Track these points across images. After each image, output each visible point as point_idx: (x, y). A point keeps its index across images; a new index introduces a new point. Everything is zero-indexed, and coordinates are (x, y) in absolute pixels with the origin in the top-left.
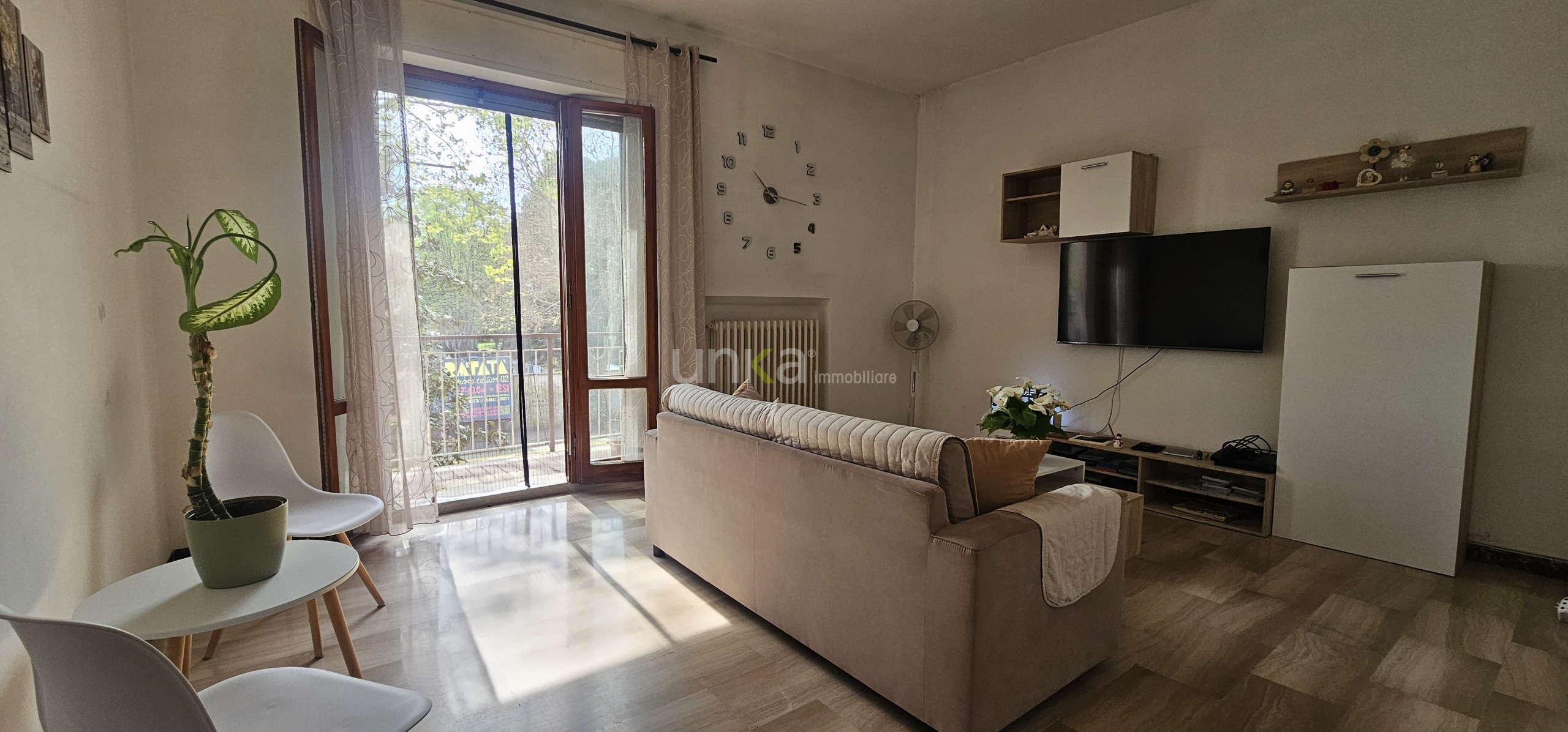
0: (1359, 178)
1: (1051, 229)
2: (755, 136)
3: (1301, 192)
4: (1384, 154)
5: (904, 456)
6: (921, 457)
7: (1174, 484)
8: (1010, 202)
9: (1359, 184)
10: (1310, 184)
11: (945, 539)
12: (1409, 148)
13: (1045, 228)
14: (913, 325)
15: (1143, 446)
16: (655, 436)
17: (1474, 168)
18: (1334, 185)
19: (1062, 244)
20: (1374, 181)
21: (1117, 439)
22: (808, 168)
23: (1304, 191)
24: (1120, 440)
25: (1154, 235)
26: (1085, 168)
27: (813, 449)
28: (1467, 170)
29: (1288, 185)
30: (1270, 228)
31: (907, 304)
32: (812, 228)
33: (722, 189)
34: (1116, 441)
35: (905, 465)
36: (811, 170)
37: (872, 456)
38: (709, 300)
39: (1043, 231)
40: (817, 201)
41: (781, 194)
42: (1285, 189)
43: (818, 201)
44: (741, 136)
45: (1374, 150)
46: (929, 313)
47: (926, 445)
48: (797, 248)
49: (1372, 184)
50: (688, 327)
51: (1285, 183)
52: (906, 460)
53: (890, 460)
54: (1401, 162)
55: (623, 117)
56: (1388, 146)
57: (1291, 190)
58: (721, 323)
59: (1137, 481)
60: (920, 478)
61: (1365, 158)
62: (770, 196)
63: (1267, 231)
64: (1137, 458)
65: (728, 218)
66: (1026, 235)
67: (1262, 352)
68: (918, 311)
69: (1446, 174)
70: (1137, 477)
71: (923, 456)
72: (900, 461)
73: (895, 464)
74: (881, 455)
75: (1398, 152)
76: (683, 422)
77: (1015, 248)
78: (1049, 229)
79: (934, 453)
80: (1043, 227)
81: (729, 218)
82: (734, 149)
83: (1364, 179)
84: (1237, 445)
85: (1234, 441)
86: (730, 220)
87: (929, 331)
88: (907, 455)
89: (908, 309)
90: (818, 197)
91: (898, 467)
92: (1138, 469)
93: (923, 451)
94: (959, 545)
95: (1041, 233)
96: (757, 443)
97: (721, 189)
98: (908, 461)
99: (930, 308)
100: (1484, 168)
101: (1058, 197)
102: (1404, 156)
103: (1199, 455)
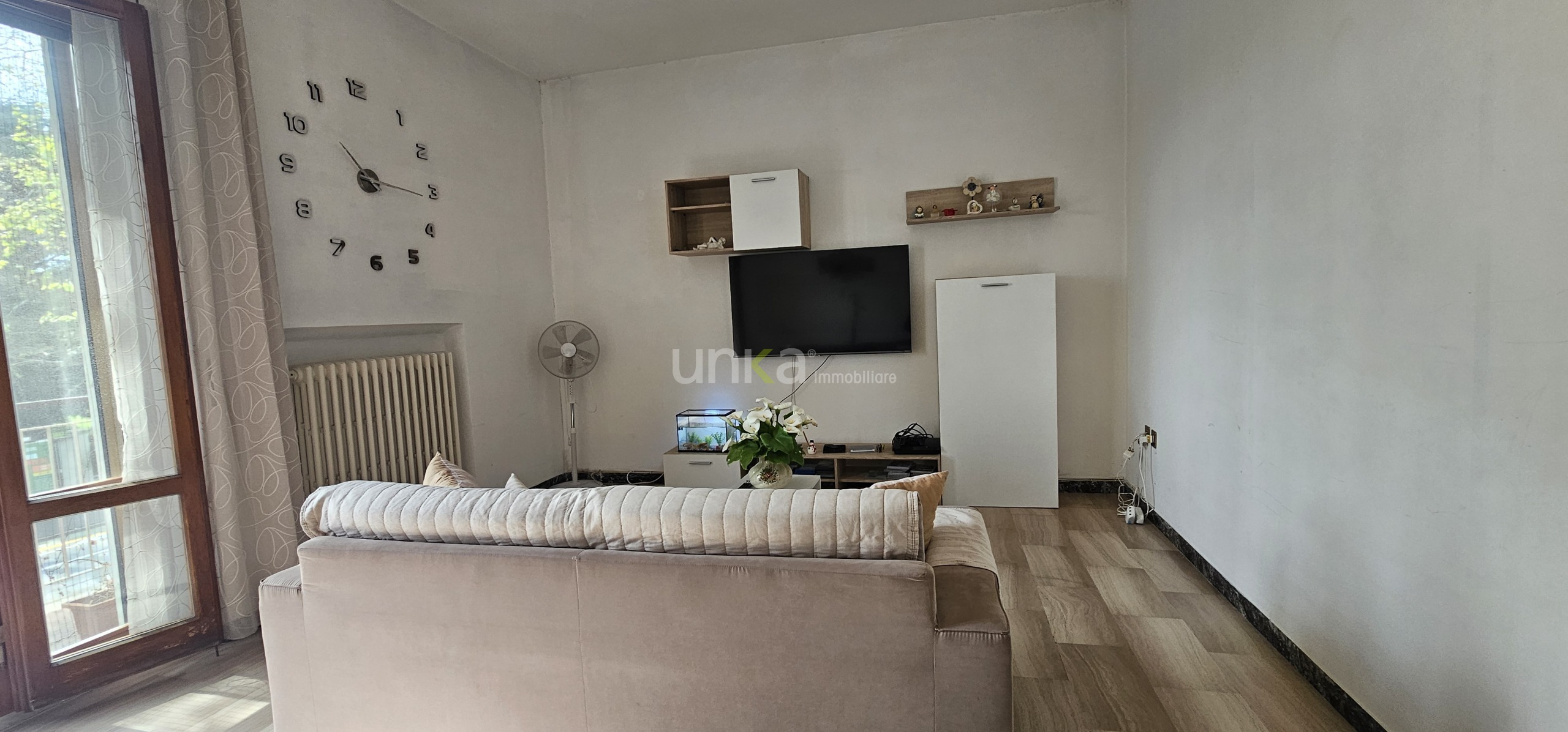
0: (968, 208)
1: (720, 241)
2: (335, 92)
3: (930, 217)
4: (978, 189)
5: (867, 532)
6: (893, 527)
7: (865, 479)
8: (674, 211)
9: (969, 212)
10: (936, 210)
11: (963, 628)
12: (996, 186)
13: (714, 240)
14: (568, 350)
15: (828, 449)
16: (295, 585)
17: (1035, 205)
18: (951, 212)
19: (729, 257)
20: (978, 211)
21: (810, 446)
22: (418, 149)
23: (932, 215)
24: (813, 446)
25: (812, 250)
26: (755, 181)
27: (690, 548)
28: (1031, 207)
29: (919, 210)
30: (908, 245)
31: (558, 325)
32: (429, 230)
33: (289, 163)
34: (811, 447)
35: (867, 544)
36: (421, 152)
37: (809, 542)
38: (291, 334)
39: (713, 244)
40: (433, 193)
41: (382, 178)
42: (917, 212)
43: (435, 195)
44: (313, 87)
45: (972, 186)
46: (584, 336)
47: (897, 512)
48: (413, 257)
49: (977, 213)
50: (258, 382)
51: (917, 208)
52: (870, 537)
53: (840, 542)
54: (993, 196)
55: (69, 11)
56: (980, 184)
57: (922, 214)
58: (309, 369)
59: (834, 482)
60: (892, 556)
61: (966, 191)
62: (368, 182)
63: (905, 248)
64: (833, 460)
65: (303, 209)
66: (696, 248)
67: (911, 352)
68: (571, 333)
69: (1019, 208)
70: (834, 478)
71: (896, 527)
72: (859, 539)
73: (850, 545)
74: (826, 538)
75: (989, 188)
76: (376, 552)
77: (681, 260)
78: (717, 241)
79: (910, 520)
80: (712, 239)
81: (306, 209)
82: (303, 105)
83: (972, 208)
84: (904, 434)
85: (902, 431)
86: (307, 212)
87: (588, 355)
88: (870, 531)
89: (559, 331)
90: (435, 190)
91: (855, 548)
92: (834, 471)
93: (895, 521)
94: (980, 632)
95: (711, 246)
96: (574, 558)
97: (287, 164)
98: (873, 538)
99: (585, 328)
100: (1040, 206)
101: (729, 209)
102: (993, 192)
103: (880, 448)
